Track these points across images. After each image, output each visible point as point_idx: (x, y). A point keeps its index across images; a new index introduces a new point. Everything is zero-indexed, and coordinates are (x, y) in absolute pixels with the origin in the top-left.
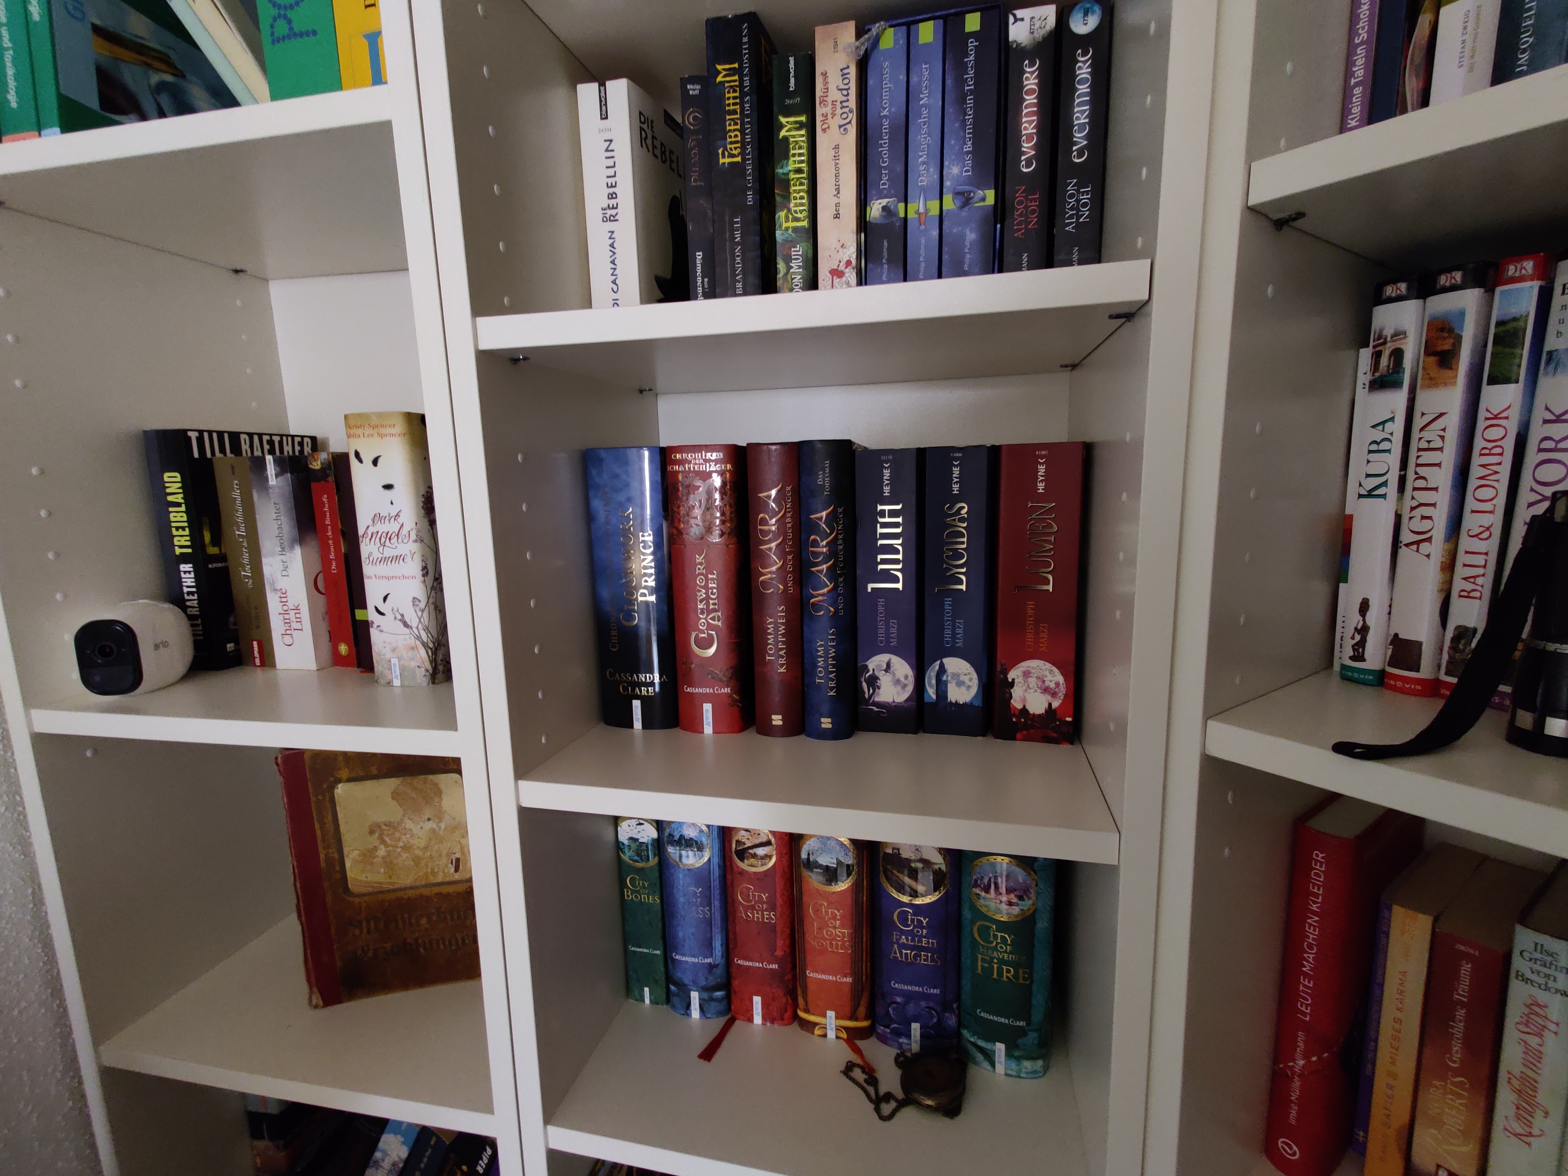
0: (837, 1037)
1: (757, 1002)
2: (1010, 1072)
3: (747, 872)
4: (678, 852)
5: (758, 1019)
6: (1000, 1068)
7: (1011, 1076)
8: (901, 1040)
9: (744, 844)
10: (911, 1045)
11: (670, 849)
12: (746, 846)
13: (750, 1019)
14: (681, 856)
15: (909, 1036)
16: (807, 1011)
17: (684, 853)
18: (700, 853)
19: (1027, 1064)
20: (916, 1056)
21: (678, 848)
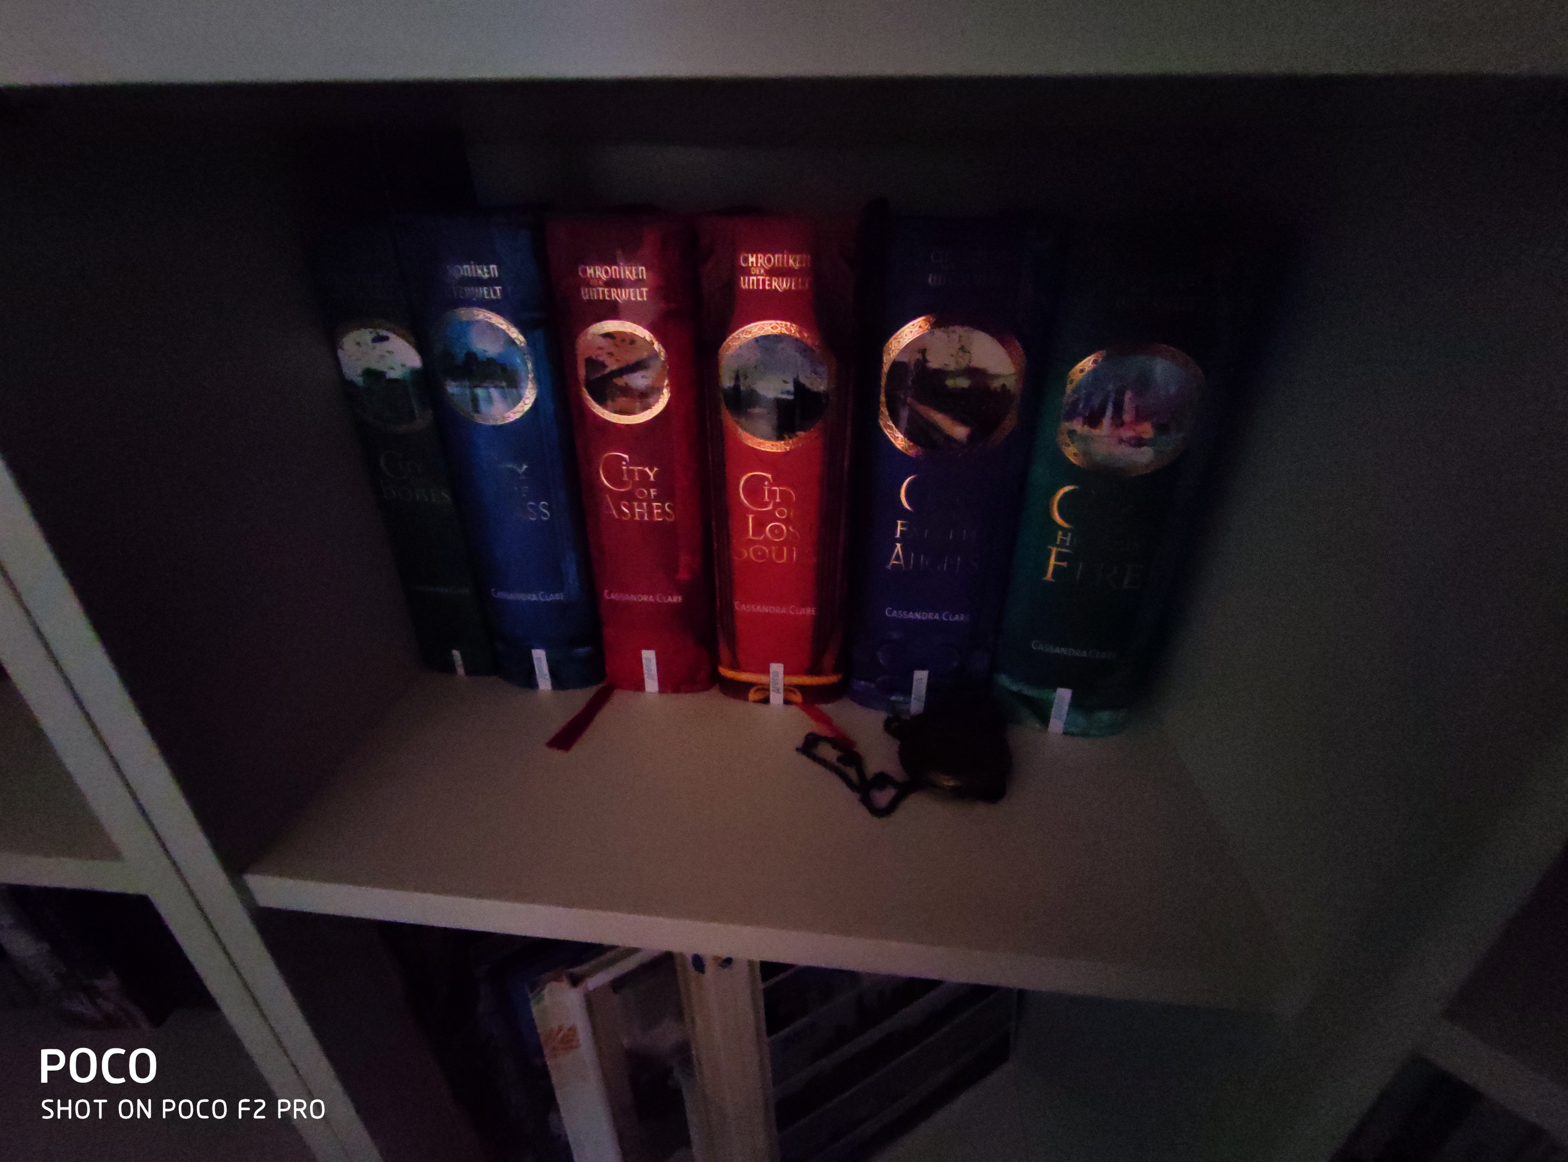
0: (787, 702)
1: (649, 660)
2: (1073, 730)
3: (614, 424)
4: (468, 392)
5: (652, 685)
6: (1056, 725)
7: (1073, 734)
8: (893, 698)
9: (603, 365)
10: (909, 703)
11: (453, 388)
12: (607, 371)
13: (639, 686)
14: (475, 400)
15: (907, 690)
16: (735, 667)
17: (480, 392)
18: (514, 391)
19: (1105, 716)
20: (918, 717)
21: (467, 383)
